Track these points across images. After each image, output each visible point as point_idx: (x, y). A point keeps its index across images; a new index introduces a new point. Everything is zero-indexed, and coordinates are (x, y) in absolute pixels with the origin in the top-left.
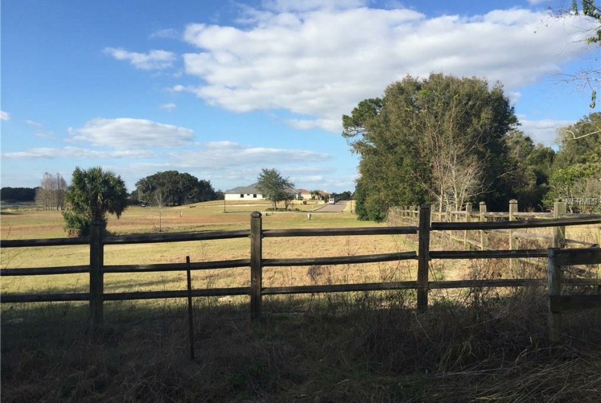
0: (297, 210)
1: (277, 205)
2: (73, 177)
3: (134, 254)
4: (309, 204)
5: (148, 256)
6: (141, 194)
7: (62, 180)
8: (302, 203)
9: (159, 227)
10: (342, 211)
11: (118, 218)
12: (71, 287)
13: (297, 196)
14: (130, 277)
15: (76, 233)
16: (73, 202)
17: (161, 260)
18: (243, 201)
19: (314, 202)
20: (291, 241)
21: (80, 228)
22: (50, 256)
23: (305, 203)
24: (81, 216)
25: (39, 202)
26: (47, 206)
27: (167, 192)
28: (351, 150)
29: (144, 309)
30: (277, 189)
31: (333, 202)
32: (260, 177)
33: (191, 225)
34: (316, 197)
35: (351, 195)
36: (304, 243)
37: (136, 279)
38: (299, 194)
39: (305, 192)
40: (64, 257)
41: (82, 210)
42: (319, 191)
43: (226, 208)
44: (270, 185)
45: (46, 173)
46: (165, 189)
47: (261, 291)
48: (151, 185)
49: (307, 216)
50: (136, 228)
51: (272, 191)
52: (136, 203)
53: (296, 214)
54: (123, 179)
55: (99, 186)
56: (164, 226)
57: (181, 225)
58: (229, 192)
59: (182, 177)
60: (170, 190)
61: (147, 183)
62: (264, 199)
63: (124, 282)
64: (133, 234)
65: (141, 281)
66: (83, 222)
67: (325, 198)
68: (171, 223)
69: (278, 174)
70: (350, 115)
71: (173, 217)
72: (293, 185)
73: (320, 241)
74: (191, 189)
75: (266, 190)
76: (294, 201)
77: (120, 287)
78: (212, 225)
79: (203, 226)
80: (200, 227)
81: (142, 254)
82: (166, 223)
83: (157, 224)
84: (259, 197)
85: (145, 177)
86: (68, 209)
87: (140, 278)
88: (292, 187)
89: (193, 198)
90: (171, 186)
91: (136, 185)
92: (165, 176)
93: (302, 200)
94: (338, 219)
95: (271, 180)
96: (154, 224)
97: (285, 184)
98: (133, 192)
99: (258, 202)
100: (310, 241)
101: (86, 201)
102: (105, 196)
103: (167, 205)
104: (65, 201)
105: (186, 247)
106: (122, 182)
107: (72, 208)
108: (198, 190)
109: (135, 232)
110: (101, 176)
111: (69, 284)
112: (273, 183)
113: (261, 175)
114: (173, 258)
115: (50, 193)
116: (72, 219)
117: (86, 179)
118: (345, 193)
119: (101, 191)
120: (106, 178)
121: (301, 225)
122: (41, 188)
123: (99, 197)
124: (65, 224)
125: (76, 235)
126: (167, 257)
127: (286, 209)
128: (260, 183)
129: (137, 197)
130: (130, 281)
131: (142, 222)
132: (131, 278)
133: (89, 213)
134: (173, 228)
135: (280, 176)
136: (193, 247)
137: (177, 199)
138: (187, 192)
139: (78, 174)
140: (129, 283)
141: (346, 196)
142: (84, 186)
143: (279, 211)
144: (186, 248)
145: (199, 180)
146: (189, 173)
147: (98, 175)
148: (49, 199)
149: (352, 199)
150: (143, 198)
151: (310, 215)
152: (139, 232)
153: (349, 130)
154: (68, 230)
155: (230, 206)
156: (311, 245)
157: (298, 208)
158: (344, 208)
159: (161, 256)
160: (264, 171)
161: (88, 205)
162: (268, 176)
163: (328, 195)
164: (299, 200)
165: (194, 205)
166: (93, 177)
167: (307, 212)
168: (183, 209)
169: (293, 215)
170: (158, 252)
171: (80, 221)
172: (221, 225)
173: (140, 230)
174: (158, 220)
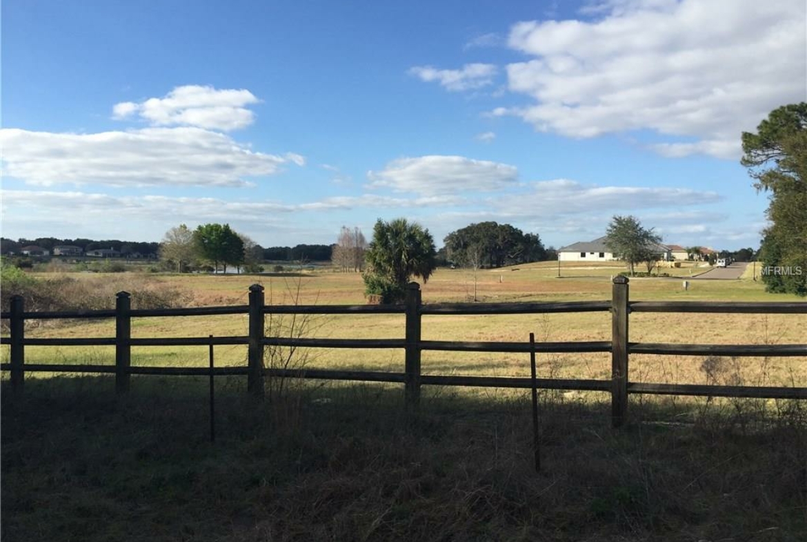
0: (666, 275)
1: (634, 267)
2: (374, 231)
3: (447, 329)
4: (684, 267)
5: (463, 332)
6: (450, 252)
7: (361, 235)
8: (673, 265)
9: (474, 295)
10: (739, 278)
11: (425, 282)
12: (378, 365)
13: (666, 255)
14: (444, 357)
15: (377, 300)
16: (374, 262)
17: (480, 338)
18: (584, 262)
19: (692, 265)
20: (659, 321)
21: (382, 294)
22: (351, 327)
23: (678, 265)
24: (384, 280)
25: (335, 262)
26: (344, 266)
27: (483, 250)
28: (755, 185)
29: (466, 399)
30: (636, 245)
31: (724, 264)
32: (610, 228)
33: (514, 293)
34: (696, 257)
35: (754, 253)
36: (679, 324)
37: (452, 360)
38: (669, 252)
39: (679, 249)
40: (367, 329)
41: (384, 272)
42: (700, 247)
43: (561, 272)
44: (624, 239)
45: (344, 228)
46: (480, 246)
47: (627, 388)
48: (463, 241)
49: (682, 285)
50: (446, 296)
51: (628, 247)
52: (445, 264)
53: (663, 281)
54: (431, 233)
55: (404, 242)
56: (480, 294)
57: (502, 293)
58: (564, 249)
59: (502, 230)
60: (486, 248)
61: (457, 238)
62: (615, 259)
63: (439, 363)
64: (442, 303)
65: (458, 363)
66: (386, 287)
67: (711, 258)
68: (488, 290)
69: (637, 223)
70: (756, 132)
71: (490, 283)
72: (660, 239)
73: (706, 322)
74: (513, 245)
75: (619, 246)
76: (661, 263)
77: (434, 369)
78: (542, 295)
79: (531, 295)
80: (527, 296)
81: (456, 329)
82: (482, 290)
83: (471, 291)
84: (608, 256)
85: (456, 230)
86: (368, 271)
87: (456, 360)
88: (658, 241)
89: (516, 257)
90: (487, 242)
91: (445, 241)
92: (480, 228)
93: (673, 261)
94: (733, 289)
95: (627, 232)
96: (467, 291)
97: (647, 237)
98: (441, 250)
99: (608, 264)
100: (689, 320)
101: (388, 261)
102: (411, 255)
103: (482, 268)
104: (365, 261)
105: (511, 322)
106: (430, 237)
107: (373, 269)
108: (522, 247)
109: (445, 301)
110: (405, 230)
111: (376, 362)
112: (629, 237)
113: (611, 225)
114: (495, 335)
115: (348, 251)
116: (373, 283)
117: (389, 234)
118: (743, 250)
119: (405, 249)
120: (412, 232)
121: (674, 297)
122: (338, 245)
123: (403, 256)
124: (365, 288)
125: (377, 302)
126: (486, 334)
127: (648, 274)
128: (610, 236)
129: (446, 257)
130: (445, 362)
131: (453, 288)
132: (446, 359)
133: (391, 275)
134: (491, 297)
135: (641, 226)
136: (520, 323)
137: (496, 259)
138: (509, 250)
139: (380, 227)
140: (443, 366)
141: (746, 256)
142: (387, 241)
143: (638, 276)
144: (511, 324)
145: (524, 234)
146: (511, 225)
147: (403, 228)
148: (347, 258)
149: (754, 260)
150: (453, 257)
151: (687, 283)
152: (450, 301)
153: (752, 154)
154: (368, 296)
155: (567, 268)
156: (692, 326)
157: (667, 273)
158: (742, 274)
159: (480, 333)
160: (616, 219)
161: (390, 265)
162: (622, 227)
163: (715, 253)
164: (668, 261)
165: (517, 267)
166: (396, 230)
167: (681, 278)
168: (503, 273)
169: (660, 283)
170: (476, 327)
171: (382, 286)
172: (555, 295)
173: (450, 298)
174: (473, 285)
